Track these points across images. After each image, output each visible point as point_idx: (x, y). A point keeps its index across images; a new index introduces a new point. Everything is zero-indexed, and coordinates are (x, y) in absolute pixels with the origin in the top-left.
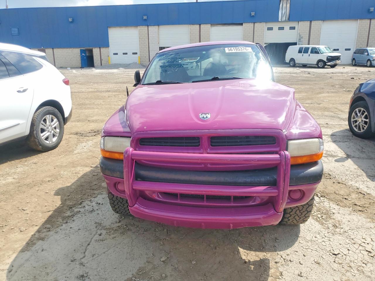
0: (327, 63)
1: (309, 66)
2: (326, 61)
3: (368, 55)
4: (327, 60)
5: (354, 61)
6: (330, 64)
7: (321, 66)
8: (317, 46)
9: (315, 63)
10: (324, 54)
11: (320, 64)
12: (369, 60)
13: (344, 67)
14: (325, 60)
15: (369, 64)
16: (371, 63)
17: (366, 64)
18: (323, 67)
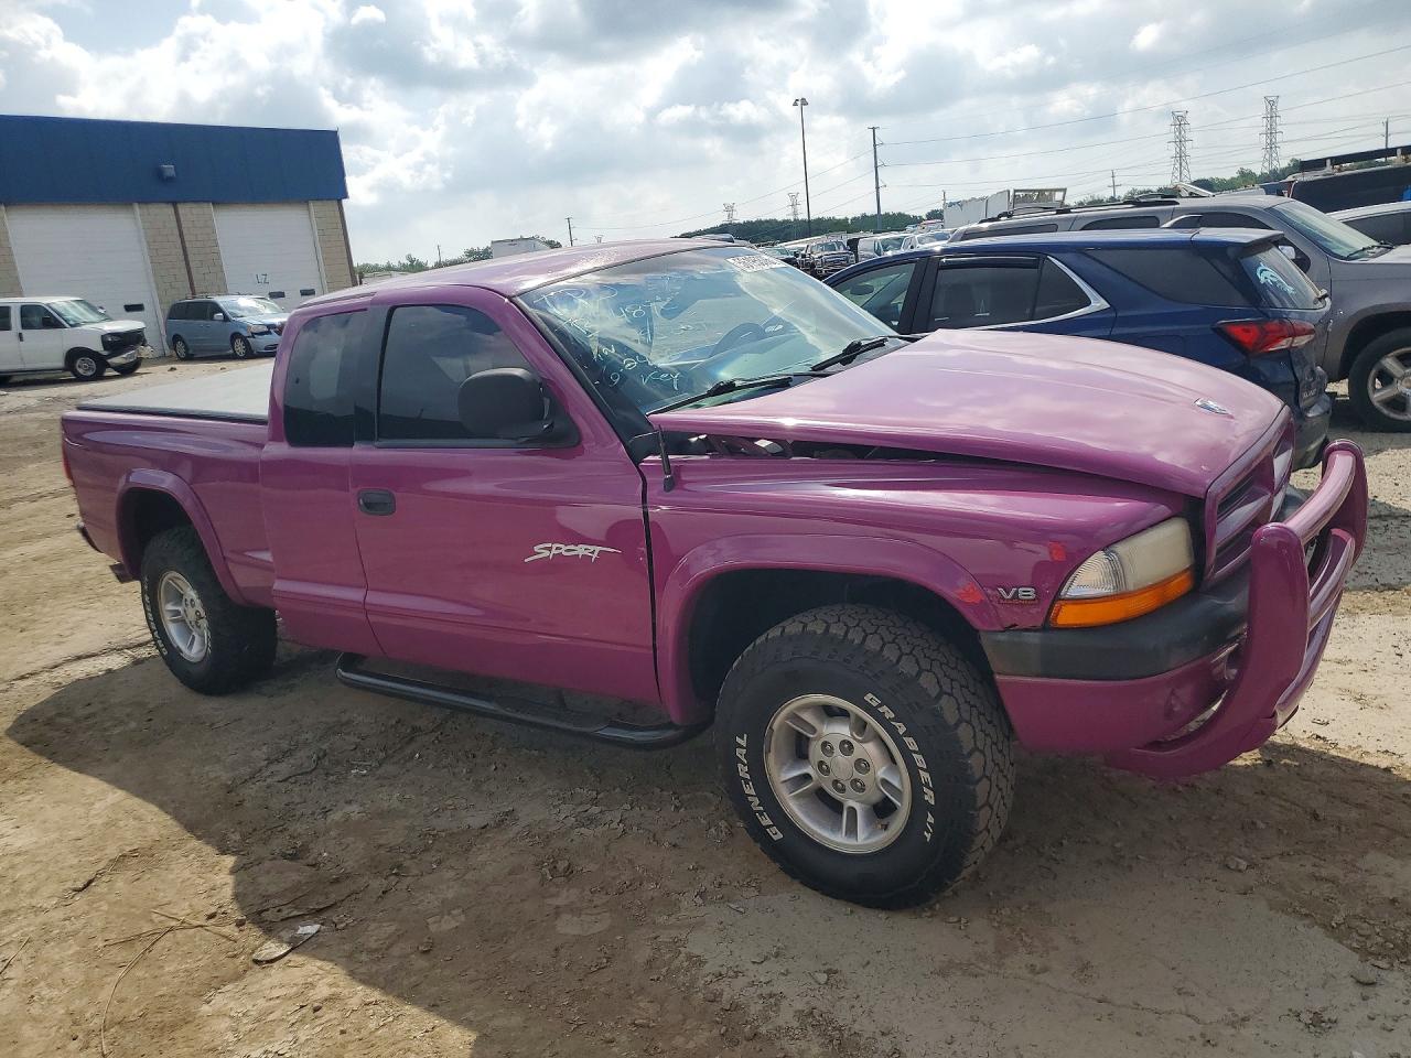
0: (109, 361)
1: (21, 379)
2: (105, 353)
3: (226, 319)
4: (105, 349)
5: (179, 344)
6: (124, 361)
7: (89, 373)
8: (43, 300)
9: (61, 364)
10: (84, 327)
11: (83, 367)
12: (236, 336)
13: (173, 366)
14: (97, 347)
15: (240, 348)
16: (247, 344)
17: (231, 351)
18: (98, 377)
